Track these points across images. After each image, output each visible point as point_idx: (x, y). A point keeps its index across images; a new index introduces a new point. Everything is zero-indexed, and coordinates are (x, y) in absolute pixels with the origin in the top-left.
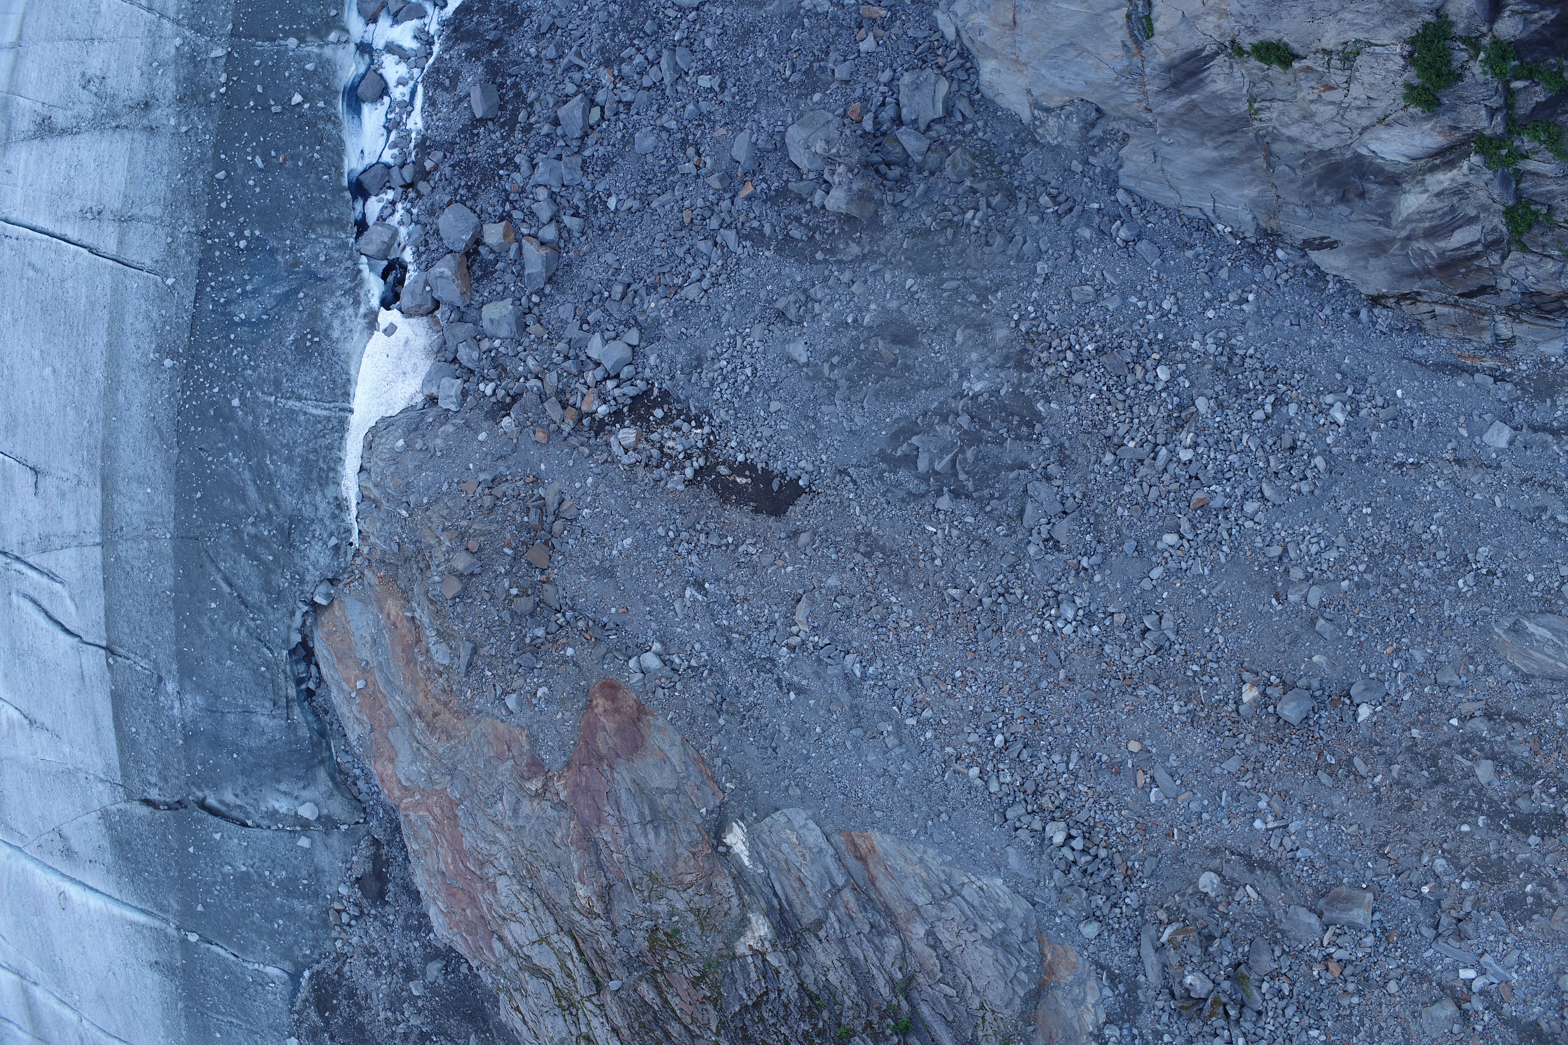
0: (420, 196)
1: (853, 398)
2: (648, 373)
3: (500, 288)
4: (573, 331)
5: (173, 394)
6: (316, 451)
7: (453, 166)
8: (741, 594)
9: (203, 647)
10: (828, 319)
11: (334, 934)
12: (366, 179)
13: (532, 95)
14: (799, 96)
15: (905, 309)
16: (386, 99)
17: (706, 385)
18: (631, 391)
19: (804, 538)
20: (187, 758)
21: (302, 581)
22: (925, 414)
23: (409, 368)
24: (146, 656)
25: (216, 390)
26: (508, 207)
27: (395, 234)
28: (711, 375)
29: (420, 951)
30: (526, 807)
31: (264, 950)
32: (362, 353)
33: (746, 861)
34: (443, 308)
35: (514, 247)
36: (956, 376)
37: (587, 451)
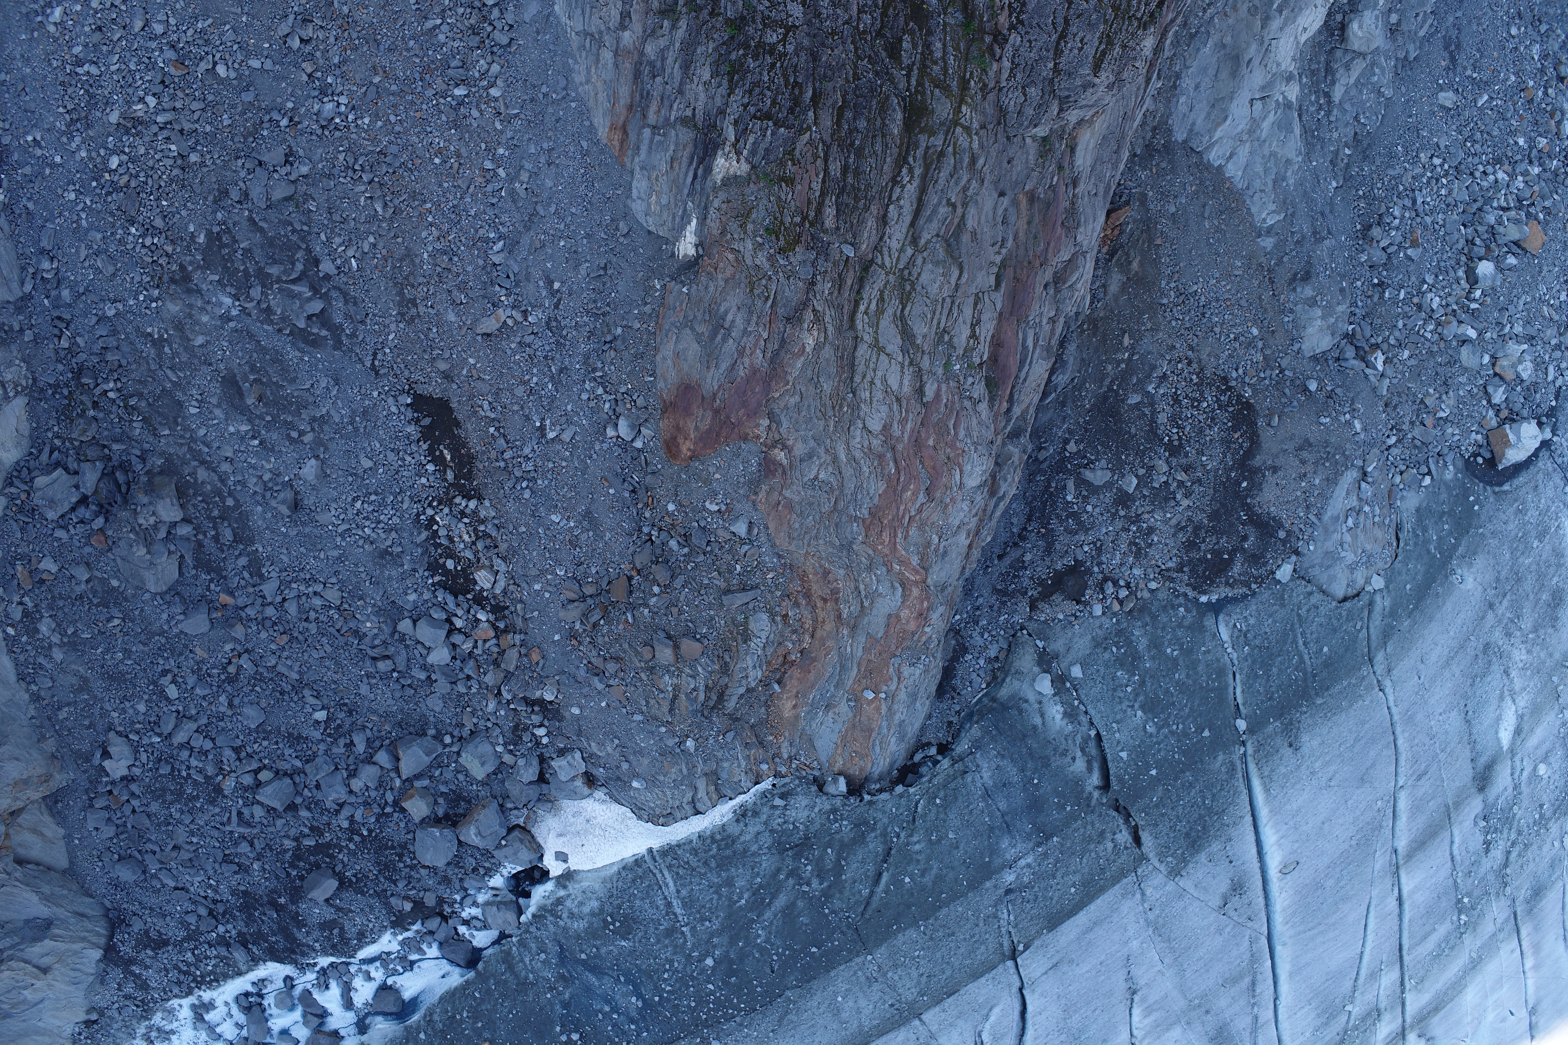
0: (441, 901)
1: (311, 399)
2: (427, 596)
3: (461, 777)
4: (442, 686)
5: (741, 1025)
6: (706, 863)
7: (395, 883)
8: (521, 388)
9: (953, 868)
10: (269, 462)
11: (1146, 595)
12: (460, 958)
13: (288, 844)
14: (126, 599)
15: (214, 401)
16: (390, 982)
17: (394, 534)
18: (450, 599)
19: (443, 366)
20: (1067, 824)
21: (834, 811)
22: (280, 331)
23: (581, 819)
24: (995, 916)
25: (711, 986)
26: (388, 810)
27: (487, 904)
28: (383, 536)
29: (1093, 500)
30: (800, 449)
31: (1208, 651)
32: (596, 870)
33: (694, 222)
34: (514, 821)
35: (418, 784)
36: (232, 324)
37: (519, 606)
